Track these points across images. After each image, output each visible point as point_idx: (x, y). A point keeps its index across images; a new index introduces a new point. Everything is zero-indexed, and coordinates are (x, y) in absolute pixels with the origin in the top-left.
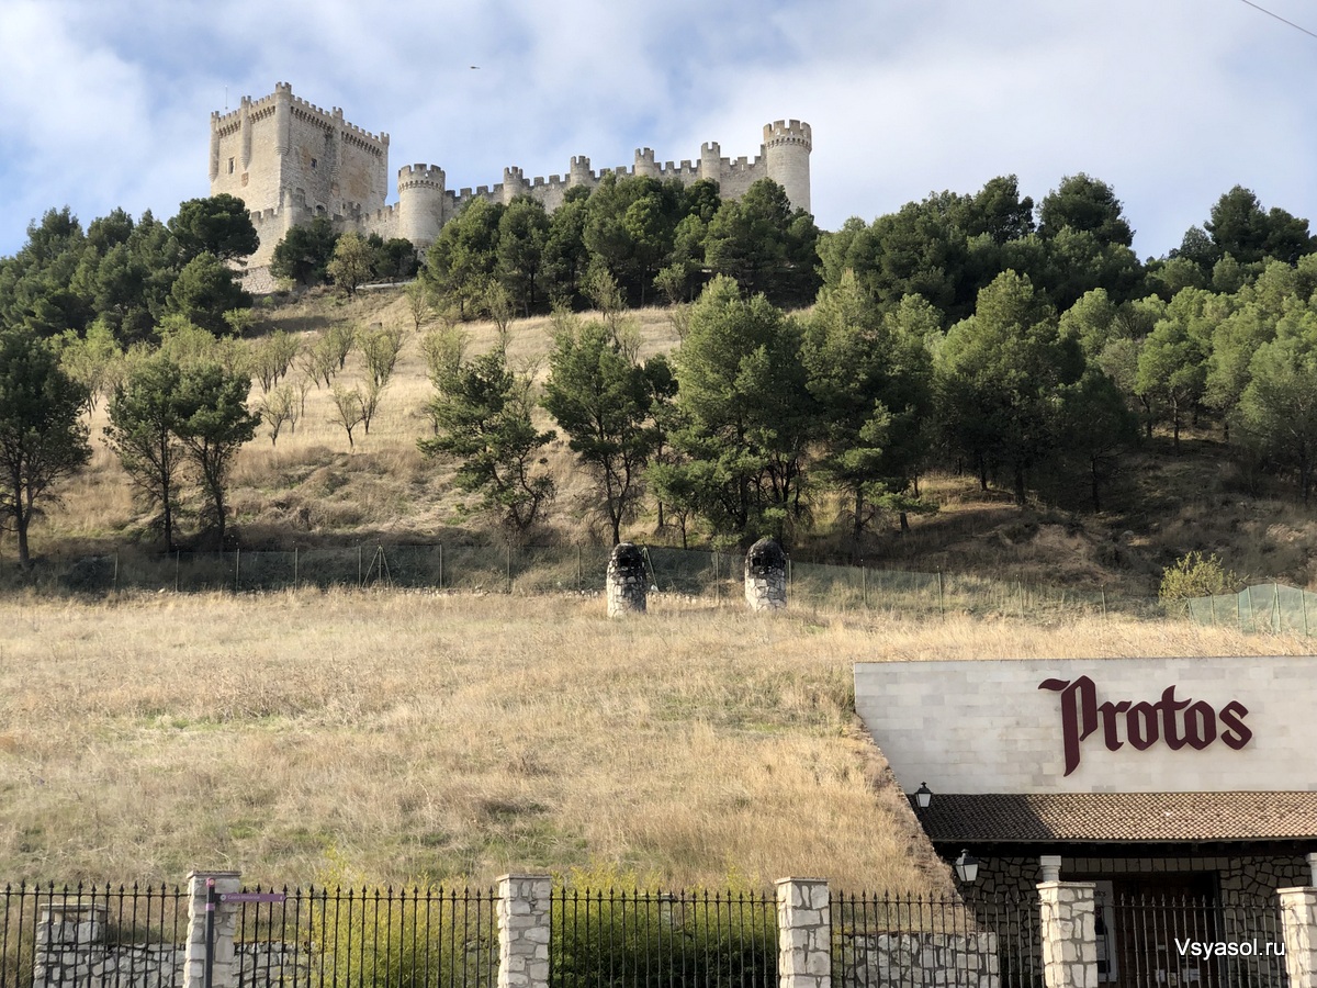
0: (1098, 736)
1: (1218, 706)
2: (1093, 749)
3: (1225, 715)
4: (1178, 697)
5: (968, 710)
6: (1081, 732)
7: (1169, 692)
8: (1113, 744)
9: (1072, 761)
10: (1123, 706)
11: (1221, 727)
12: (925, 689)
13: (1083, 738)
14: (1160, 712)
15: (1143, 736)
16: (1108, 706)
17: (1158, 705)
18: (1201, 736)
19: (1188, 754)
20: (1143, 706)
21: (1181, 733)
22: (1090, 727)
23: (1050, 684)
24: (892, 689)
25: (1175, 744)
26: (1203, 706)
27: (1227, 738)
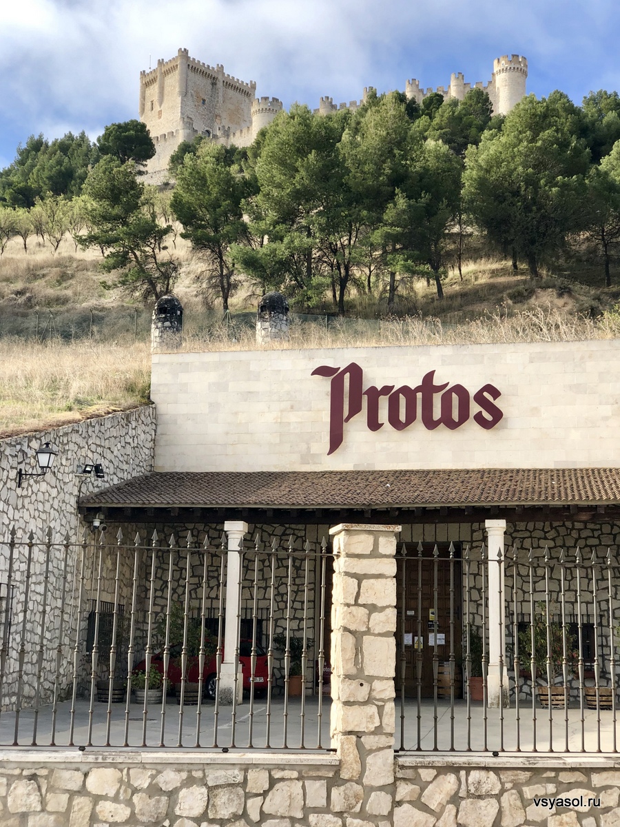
0: (362, 417)
1: (473, 391)
2: (356, 428)
3: (479, 398)
4: (437, 382)
5: (248, 395)
6: (346, 413)
7: (429, 377)
8: (374, 425)
9: (336, 440)
10: (387, 390)
11: (475, 408)
12: (212, 377)
13: (348, 419)
14: (419, 395)
15: (403, 418)
16: (373, 389)
17: (418, 389)
18: (455, 416)
19: (443, 433)
20: (405, 390)
21: (437, 414)
22: (355, 409)
23: (323, 371)
24: (184, 378)
25: (430, 424)
26: (459, 390)
27: (479, 418)
